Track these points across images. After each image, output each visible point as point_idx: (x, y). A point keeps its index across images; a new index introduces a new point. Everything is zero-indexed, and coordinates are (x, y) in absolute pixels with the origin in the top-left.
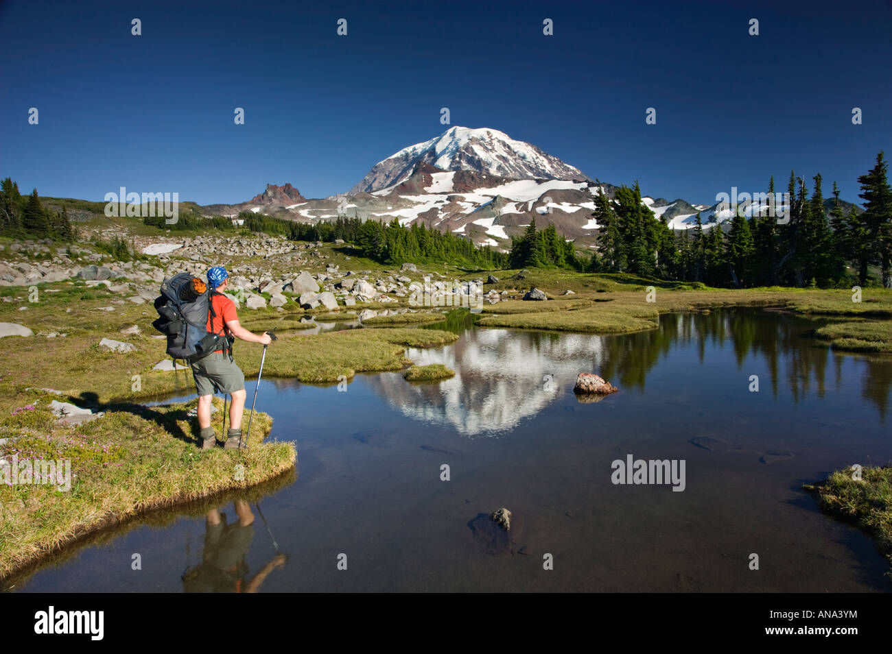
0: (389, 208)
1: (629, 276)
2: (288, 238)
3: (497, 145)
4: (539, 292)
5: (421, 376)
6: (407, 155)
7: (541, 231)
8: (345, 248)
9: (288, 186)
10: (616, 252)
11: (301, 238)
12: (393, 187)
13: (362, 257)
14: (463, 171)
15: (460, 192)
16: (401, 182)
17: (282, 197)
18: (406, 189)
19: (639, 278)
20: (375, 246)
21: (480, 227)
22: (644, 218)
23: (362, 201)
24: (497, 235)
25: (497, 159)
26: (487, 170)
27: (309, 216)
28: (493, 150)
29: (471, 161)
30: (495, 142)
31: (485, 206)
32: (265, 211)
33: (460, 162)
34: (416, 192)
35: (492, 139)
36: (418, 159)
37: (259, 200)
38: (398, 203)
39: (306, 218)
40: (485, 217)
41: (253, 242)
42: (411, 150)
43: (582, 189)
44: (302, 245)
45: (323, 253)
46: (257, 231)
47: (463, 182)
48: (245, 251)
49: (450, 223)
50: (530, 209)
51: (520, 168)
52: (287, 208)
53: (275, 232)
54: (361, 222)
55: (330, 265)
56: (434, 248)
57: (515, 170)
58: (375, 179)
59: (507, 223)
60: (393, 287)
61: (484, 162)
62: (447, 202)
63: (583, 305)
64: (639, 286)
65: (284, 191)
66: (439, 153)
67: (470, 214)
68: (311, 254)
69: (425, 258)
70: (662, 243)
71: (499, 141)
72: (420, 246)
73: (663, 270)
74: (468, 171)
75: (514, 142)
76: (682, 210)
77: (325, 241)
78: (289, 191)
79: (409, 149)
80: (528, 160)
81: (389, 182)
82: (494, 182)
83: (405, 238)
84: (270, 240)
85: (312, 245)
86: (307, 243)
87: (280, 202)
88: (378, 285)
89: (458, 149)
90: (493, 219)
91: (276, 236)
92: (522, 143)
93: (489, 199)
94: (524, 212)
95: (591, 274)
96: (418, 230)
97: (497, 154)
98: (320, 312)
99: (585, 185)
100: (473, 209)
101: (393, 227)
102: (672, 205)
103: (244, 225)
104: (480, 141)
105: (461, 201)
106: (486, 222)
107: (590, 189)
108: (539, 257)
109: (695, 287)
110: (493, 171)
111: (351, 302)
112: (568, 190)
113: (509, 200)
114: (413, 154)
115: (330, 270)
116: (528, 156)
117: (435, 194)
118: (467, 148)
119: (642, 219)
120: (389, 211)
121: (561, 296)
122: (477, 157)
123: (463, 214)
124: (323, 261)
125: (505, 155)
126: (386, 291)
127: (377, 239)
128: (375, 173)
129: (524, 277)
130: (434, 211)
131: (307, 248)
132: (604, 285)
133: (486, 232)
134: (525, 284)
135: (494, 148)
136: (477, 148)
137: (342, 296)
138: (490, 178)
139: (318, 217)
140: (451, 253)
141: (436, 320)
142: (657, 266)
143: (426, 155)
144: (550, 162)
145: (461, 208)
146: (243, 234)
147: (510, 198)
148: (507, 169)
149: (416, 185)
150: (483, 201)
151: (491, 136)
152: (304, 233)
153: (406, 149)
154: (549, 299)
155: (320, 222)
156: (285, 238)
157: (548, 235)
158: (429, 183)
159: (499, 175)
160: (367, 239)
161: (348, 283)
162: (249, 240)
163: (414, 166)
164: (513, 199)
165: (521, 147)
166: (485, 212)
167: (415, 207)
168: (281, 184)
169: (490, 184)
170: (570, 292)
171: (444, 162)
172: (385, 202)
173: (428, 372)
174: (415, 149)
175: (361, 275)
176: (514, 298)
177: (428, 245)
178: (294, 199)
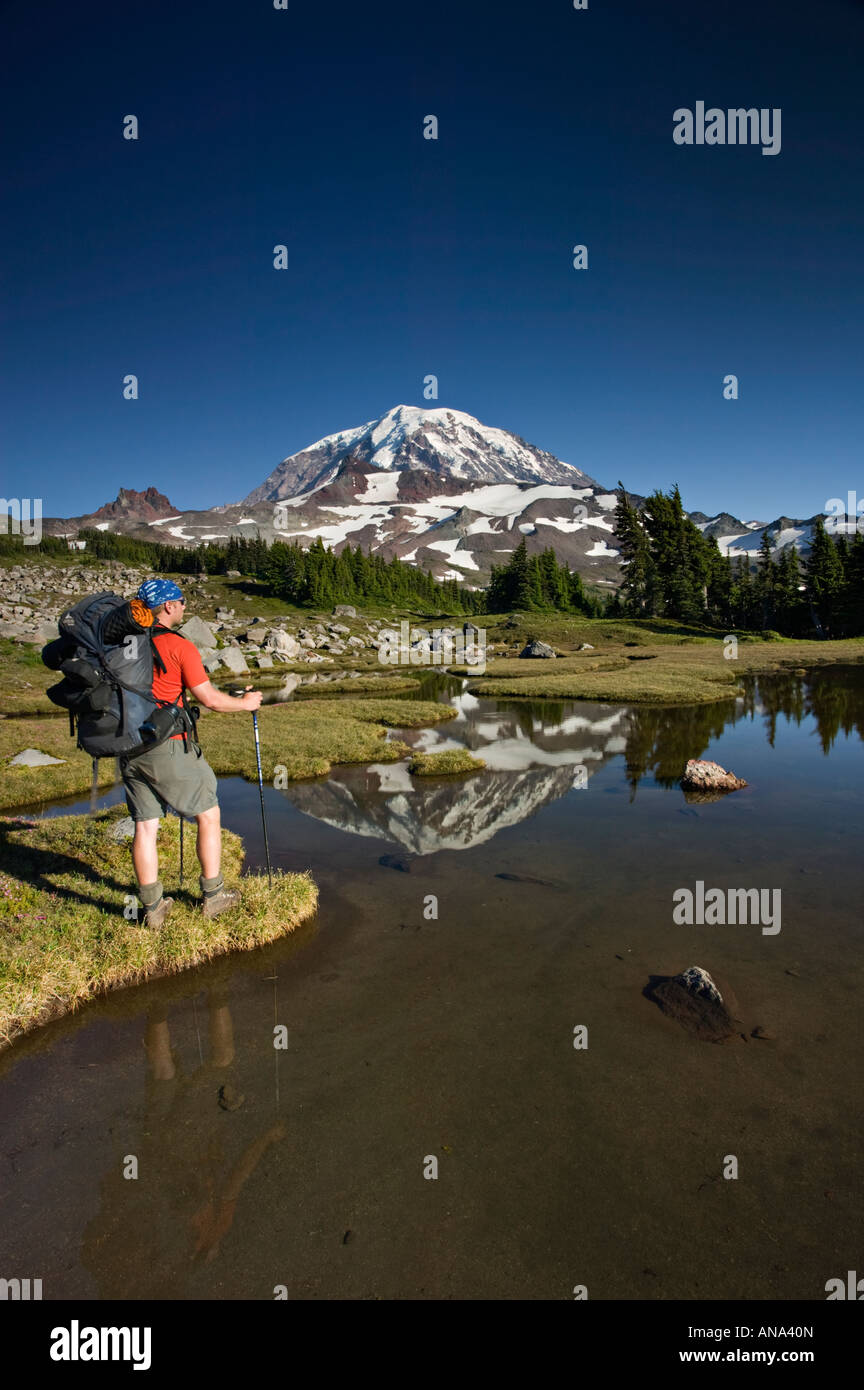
0: (304, 525)
1: (667, 622)
2: (155, 568)
3: (461, 433)
4: (544, 646)
5: (438, 768)
6: (330, 446)
7: (534, 558)
8: (243, 584)
9: (152, 491)
10: (649, 588)
11: (174, 568)
12: (309, 494)
13: (270, 596)
14: (413, 472)
15: (408, 502)
16: (321, 487)
17: (142, 508)
18: (328, 497)
19: (682, 625)
20: (289, 580)
21: (438, 553)
22: (688, 538)
23: (263, 514)
24: (462, 565)
25: (462, 454)
26: (448, 469)
27: (184, 537)
28: (455, 440)
29: (423, 456)
30: (458, 429)
31: (445, 521)
32: (118, 529)
33: (407, 458)
34: (343, 501)
35: (454, 425)
36: (346, 453)
37: (107, 512)
38: (318, 517)
39: (179, 539)
40: (445, 538)
41: (102, 575)
42: (336, 439)
43: (584, 498)
44: (177, 579)
45: (210, 591)
46: (107, 558)
47: (413, 487)
48: (90, 588)
49: (394, 548)
50: (510, 526)
51: (496, 467)
52: (150, 524)
53: (134, 559)
54: (265, 545)
55: (221, 609)
56: (376, 583)
57: (488, 470)
58: (283, 482)
59: (477, 546)
60: (324, 640)
61: (443, 458)
62: (390, 517)
63: (615, 664)
64: (685, 637)
65: (146, 499)
66: (376, 444)
67: (422, 535)
68: (192, 593)
69: (363, 599)
70: (713, 576)
71: (465, 428)
72: (355, 581)
73: (715, 614)
74: (419, 471)
75: (486, 428)
76: (727, 528)
77: (211, 572)
78: (154, 500)
79: (333, 439)
80: (507, 455)
81: (302, 487)
82: (457, 487)
83: (334, 569)
84: (128, 572)
85: (192, 579)
86: (184, 577)
87: (140, 515)
88: (302, 637)
89: (404, 439)
90: (456, 541)
91: (135, 566)
92: (499, 431)
93: (451, 513)
94: (502, 531)
95: (613, 621)
96: (352, 557)
97: (461, 446)
98: (222, 677)
99: (589, 492)
100: (428, 526)
101: (315, 552)
102: (714, 522)
103: (86, 549)
104: (436, 427)
105: (410, 515)
106: (446, 546)
107: (597, 497)
108: (531, 596)
109: (767, 638)
110: (456, 471)
111: (266, 663)
112: (565, 499)
113: (479, 514)
114: (339, 446)
115: (223, 616)
116: (506, 449)
117: (372, 504)
118: (419, 437)
119: (684, 541)
120: (303, 529)
121: (576, 652)
122: (432, 451)
123: (413, 534)
124: (210, 603)
125: (473, 447)
126: (313, 645)
127: (293, 570)
128: (282, 472)
129: (516, 625)
130: (370, 530)
131: (184, 583)
132: (635, 636)
133: (447, 560)
134: (518, 636)
135: (457, 438)
136: (432, 438)
137: (251, 653)
138: (452, 480)
139: (198, 539)
140: (401, 591)
141: (408, 687)
142: (706, 608)
143: (358, 447)
144: (539, 458)
145: (409, 525)
146: (86, 563)
147: (482, 511)
148: (476, 468)
149: (343, 492)
150: (442, 515)
151: (454, 420)
152: (180, 561)
153: (328, 438)
154: (559, 656)
155: (202, 546)
156: (150, 569)
157: (545, 563)
158: (363, 488)
159: (465, 477)
160: (277, 570)
161: (257, 634)
162: (95, 571)
163: (340, 462)
164: (484, 513)
165: (497, 437)
166: (445, 531)
167: (342, 524)
168: (141, 488)
169: (451, 490)
170: (586, 646)
171: (384, 457)
172: (297, 516)
173: (448, 762)
174: (341, 438)
175: (276, 623)
176: (504, 655)
177: (367, 579)
178: (161, 511)
